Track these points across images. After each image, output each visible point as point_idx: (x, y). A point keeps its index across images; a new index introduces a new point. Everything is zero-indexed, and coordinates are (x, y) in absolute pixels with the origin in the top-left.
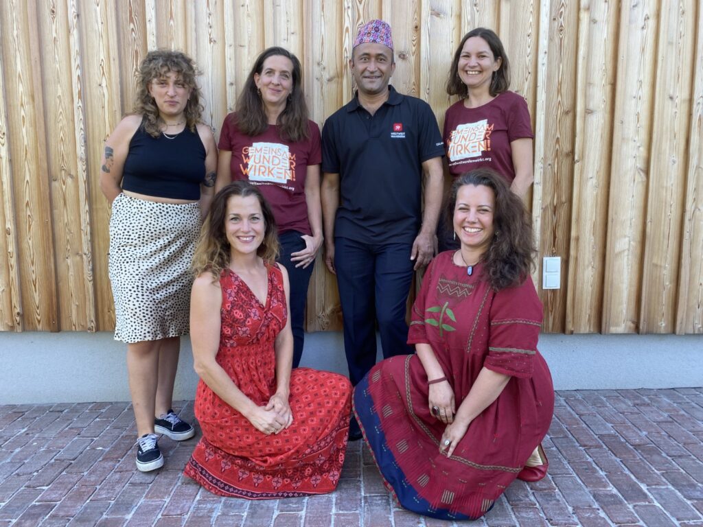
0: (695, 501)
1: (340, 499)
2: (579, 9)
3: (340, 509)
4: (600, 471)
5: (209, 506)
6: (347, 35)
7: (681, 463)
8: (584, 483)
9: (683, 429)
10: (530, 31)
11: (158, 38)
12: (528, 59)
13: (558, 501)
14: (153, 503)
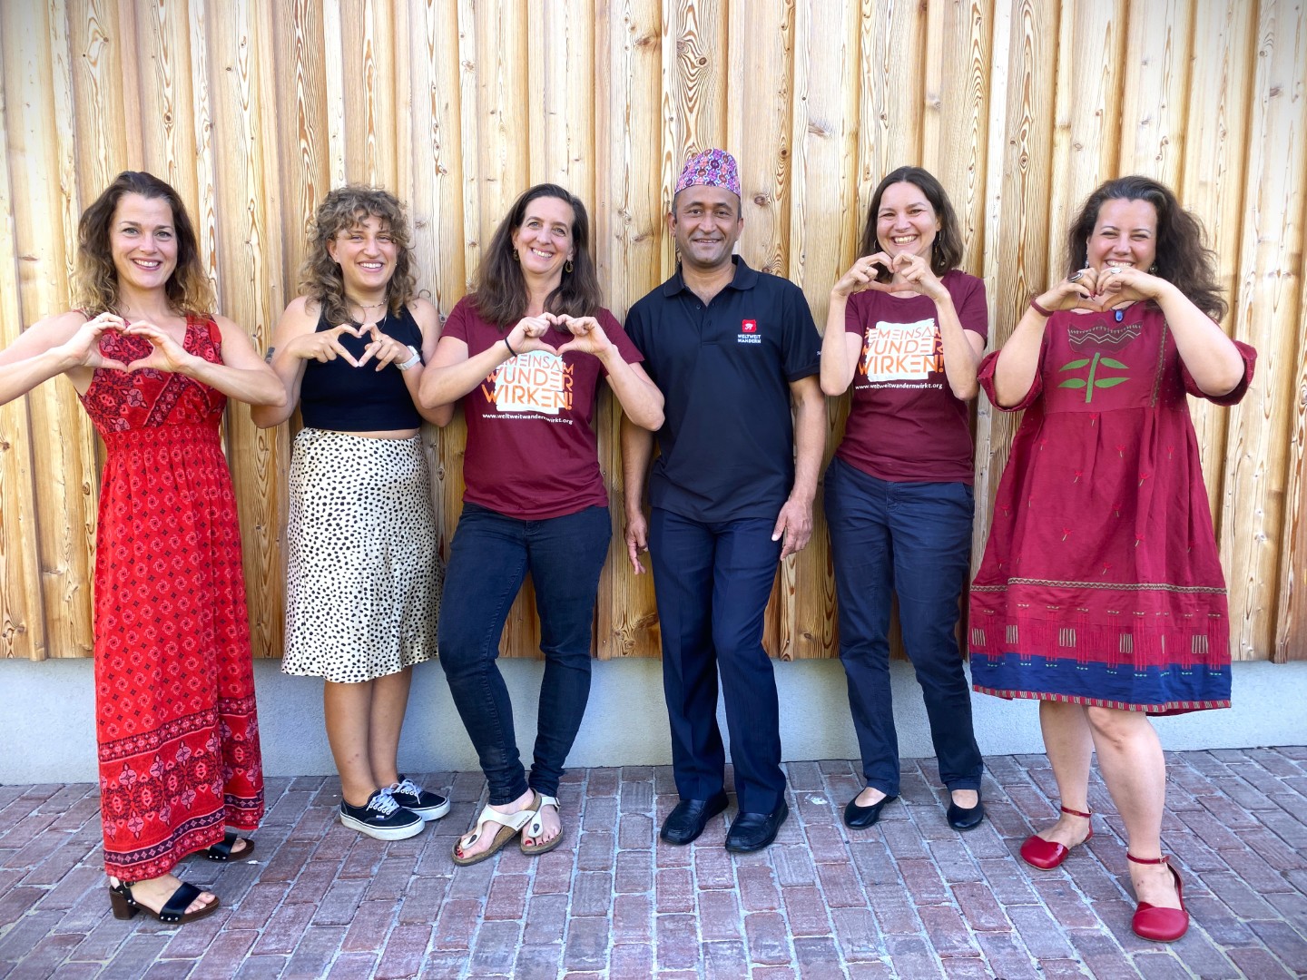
0: (1232, 948)
1: (665, 949)
2: (1053, 127)
3: (665, 966)
4: (1083, 896)
5: (450, 962)
6: (669, 164)
7: (1212, 883)
8: (1056, 918)
9: (1219, 823)
10: (973, 161)
11: (349, 163)
12: (969, 207)
13: (1015, 948)
14: (357, 958)
